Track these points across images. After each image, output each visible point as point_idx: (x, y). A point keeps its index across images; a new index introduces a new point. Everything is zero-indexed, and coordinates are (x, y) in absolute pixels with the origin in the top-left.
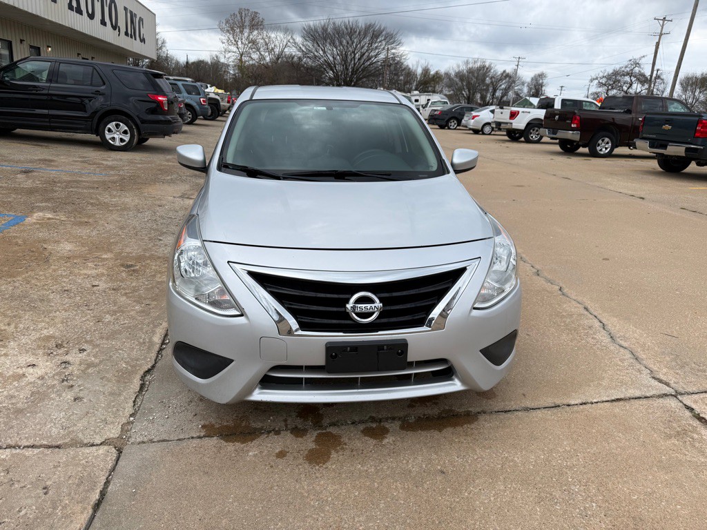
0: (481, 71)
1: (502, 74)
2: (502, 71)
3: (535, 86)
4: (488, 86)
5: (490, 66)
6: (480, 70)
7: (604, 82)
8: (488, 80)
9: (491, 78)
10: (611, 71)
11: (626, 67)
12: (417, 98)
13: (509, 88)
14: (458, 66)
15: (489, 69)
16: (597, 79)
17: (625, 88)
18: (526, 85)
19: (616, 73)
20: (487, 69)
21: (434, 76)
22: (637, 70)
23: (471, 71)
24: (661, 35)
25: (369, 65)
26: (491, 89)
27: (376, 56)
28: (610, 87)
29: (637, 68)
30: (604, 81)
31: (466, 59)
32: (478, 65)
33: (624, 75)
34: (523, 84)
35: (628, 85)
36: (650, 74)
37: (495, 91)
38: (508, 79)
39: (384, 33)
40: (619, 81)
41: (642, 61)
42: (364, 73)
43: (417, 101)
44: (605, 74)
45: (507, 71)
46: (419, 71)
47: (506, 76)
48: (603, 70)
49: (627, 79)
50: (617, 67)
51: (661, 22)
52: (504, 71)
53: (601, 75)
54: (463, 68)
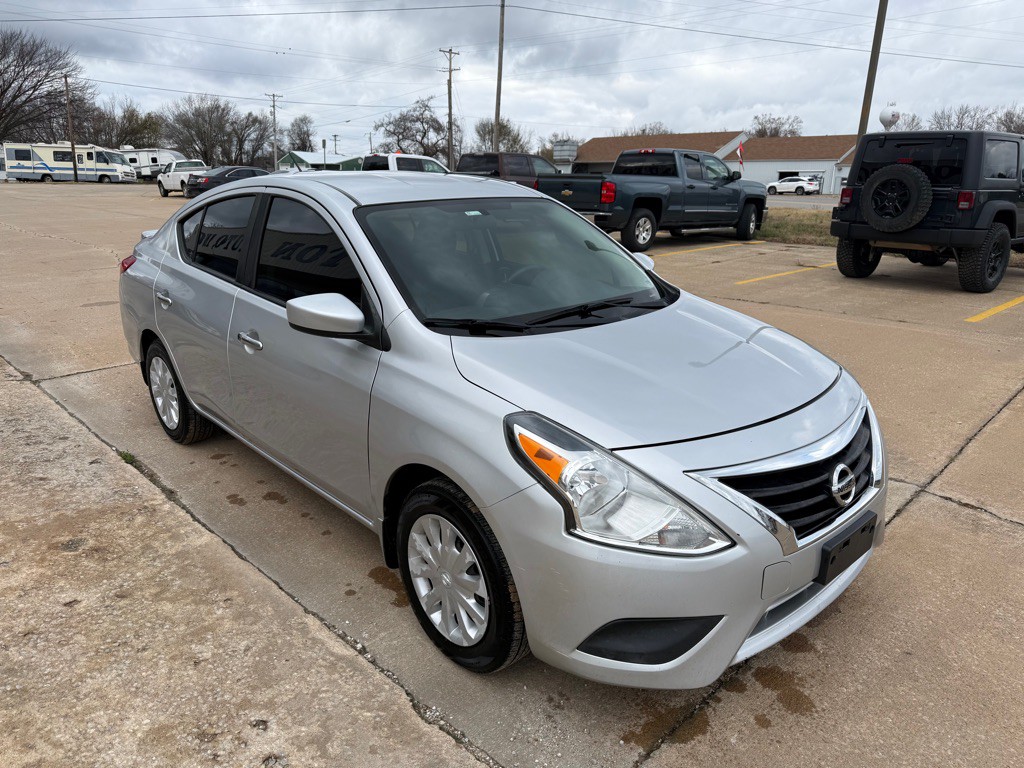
0: (215, 115)
1: (248, 118)
2: (247, 113)
3: (299, 135)
4: (229, 135)
5: (227, 105)
6: (213, 112)
7: (392, 130)
8: (228, 128)
9: (232, 124)
10: (398, 116)
11: (414, 111)
12: (133, 156)
13: (262, 136)
14: (177, 107)
15: (226, 111)
16: (382, 125)
17: (419, 138)
18: (285, 133)
19: (404, 118)
20: (223, 110)
21: (146, 121)
22: (427, 114)
23: (198, 113)
24: (451, 71)
25: (25, 102)
26: (235, 141)
27: (35, 88)
28: (401, 137)
29: (427, 112)
30: (391, 128)
31: (187, 95)
32: (208, 104)
33: (414, 121)
34: (281, 132)
35: (421, 134)
36: (447, 119)
37: (241, 142)
38: (257, 125)
39: (42, 50)
40: (409, 129)
41: (431, 103)
42: (17, 116)
43: (133, 160)
44: (392, 120)
45: (254, 114)
46: (119, 113)
47: (253, 121)
48: (387, 114)
49: (418, 125)
50: (405, 110)
51: (448, 54)
52: (250, 114)
53: (386, 120)
54: (184, 108)
